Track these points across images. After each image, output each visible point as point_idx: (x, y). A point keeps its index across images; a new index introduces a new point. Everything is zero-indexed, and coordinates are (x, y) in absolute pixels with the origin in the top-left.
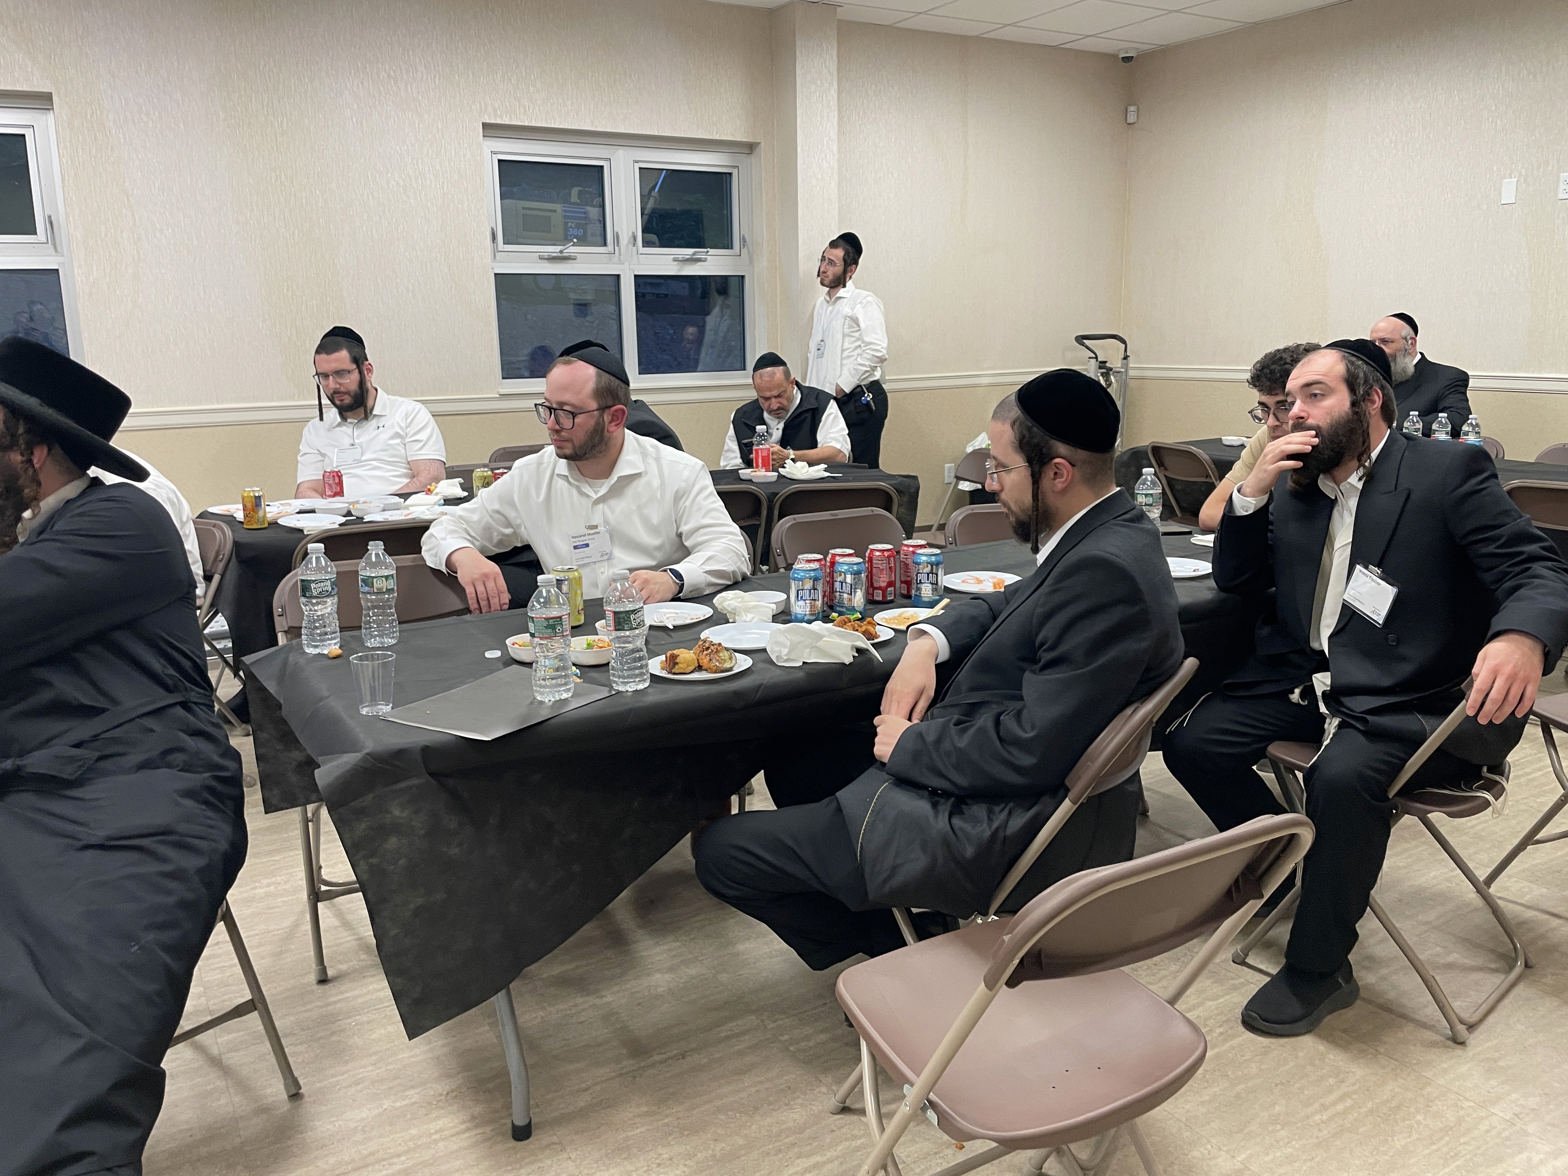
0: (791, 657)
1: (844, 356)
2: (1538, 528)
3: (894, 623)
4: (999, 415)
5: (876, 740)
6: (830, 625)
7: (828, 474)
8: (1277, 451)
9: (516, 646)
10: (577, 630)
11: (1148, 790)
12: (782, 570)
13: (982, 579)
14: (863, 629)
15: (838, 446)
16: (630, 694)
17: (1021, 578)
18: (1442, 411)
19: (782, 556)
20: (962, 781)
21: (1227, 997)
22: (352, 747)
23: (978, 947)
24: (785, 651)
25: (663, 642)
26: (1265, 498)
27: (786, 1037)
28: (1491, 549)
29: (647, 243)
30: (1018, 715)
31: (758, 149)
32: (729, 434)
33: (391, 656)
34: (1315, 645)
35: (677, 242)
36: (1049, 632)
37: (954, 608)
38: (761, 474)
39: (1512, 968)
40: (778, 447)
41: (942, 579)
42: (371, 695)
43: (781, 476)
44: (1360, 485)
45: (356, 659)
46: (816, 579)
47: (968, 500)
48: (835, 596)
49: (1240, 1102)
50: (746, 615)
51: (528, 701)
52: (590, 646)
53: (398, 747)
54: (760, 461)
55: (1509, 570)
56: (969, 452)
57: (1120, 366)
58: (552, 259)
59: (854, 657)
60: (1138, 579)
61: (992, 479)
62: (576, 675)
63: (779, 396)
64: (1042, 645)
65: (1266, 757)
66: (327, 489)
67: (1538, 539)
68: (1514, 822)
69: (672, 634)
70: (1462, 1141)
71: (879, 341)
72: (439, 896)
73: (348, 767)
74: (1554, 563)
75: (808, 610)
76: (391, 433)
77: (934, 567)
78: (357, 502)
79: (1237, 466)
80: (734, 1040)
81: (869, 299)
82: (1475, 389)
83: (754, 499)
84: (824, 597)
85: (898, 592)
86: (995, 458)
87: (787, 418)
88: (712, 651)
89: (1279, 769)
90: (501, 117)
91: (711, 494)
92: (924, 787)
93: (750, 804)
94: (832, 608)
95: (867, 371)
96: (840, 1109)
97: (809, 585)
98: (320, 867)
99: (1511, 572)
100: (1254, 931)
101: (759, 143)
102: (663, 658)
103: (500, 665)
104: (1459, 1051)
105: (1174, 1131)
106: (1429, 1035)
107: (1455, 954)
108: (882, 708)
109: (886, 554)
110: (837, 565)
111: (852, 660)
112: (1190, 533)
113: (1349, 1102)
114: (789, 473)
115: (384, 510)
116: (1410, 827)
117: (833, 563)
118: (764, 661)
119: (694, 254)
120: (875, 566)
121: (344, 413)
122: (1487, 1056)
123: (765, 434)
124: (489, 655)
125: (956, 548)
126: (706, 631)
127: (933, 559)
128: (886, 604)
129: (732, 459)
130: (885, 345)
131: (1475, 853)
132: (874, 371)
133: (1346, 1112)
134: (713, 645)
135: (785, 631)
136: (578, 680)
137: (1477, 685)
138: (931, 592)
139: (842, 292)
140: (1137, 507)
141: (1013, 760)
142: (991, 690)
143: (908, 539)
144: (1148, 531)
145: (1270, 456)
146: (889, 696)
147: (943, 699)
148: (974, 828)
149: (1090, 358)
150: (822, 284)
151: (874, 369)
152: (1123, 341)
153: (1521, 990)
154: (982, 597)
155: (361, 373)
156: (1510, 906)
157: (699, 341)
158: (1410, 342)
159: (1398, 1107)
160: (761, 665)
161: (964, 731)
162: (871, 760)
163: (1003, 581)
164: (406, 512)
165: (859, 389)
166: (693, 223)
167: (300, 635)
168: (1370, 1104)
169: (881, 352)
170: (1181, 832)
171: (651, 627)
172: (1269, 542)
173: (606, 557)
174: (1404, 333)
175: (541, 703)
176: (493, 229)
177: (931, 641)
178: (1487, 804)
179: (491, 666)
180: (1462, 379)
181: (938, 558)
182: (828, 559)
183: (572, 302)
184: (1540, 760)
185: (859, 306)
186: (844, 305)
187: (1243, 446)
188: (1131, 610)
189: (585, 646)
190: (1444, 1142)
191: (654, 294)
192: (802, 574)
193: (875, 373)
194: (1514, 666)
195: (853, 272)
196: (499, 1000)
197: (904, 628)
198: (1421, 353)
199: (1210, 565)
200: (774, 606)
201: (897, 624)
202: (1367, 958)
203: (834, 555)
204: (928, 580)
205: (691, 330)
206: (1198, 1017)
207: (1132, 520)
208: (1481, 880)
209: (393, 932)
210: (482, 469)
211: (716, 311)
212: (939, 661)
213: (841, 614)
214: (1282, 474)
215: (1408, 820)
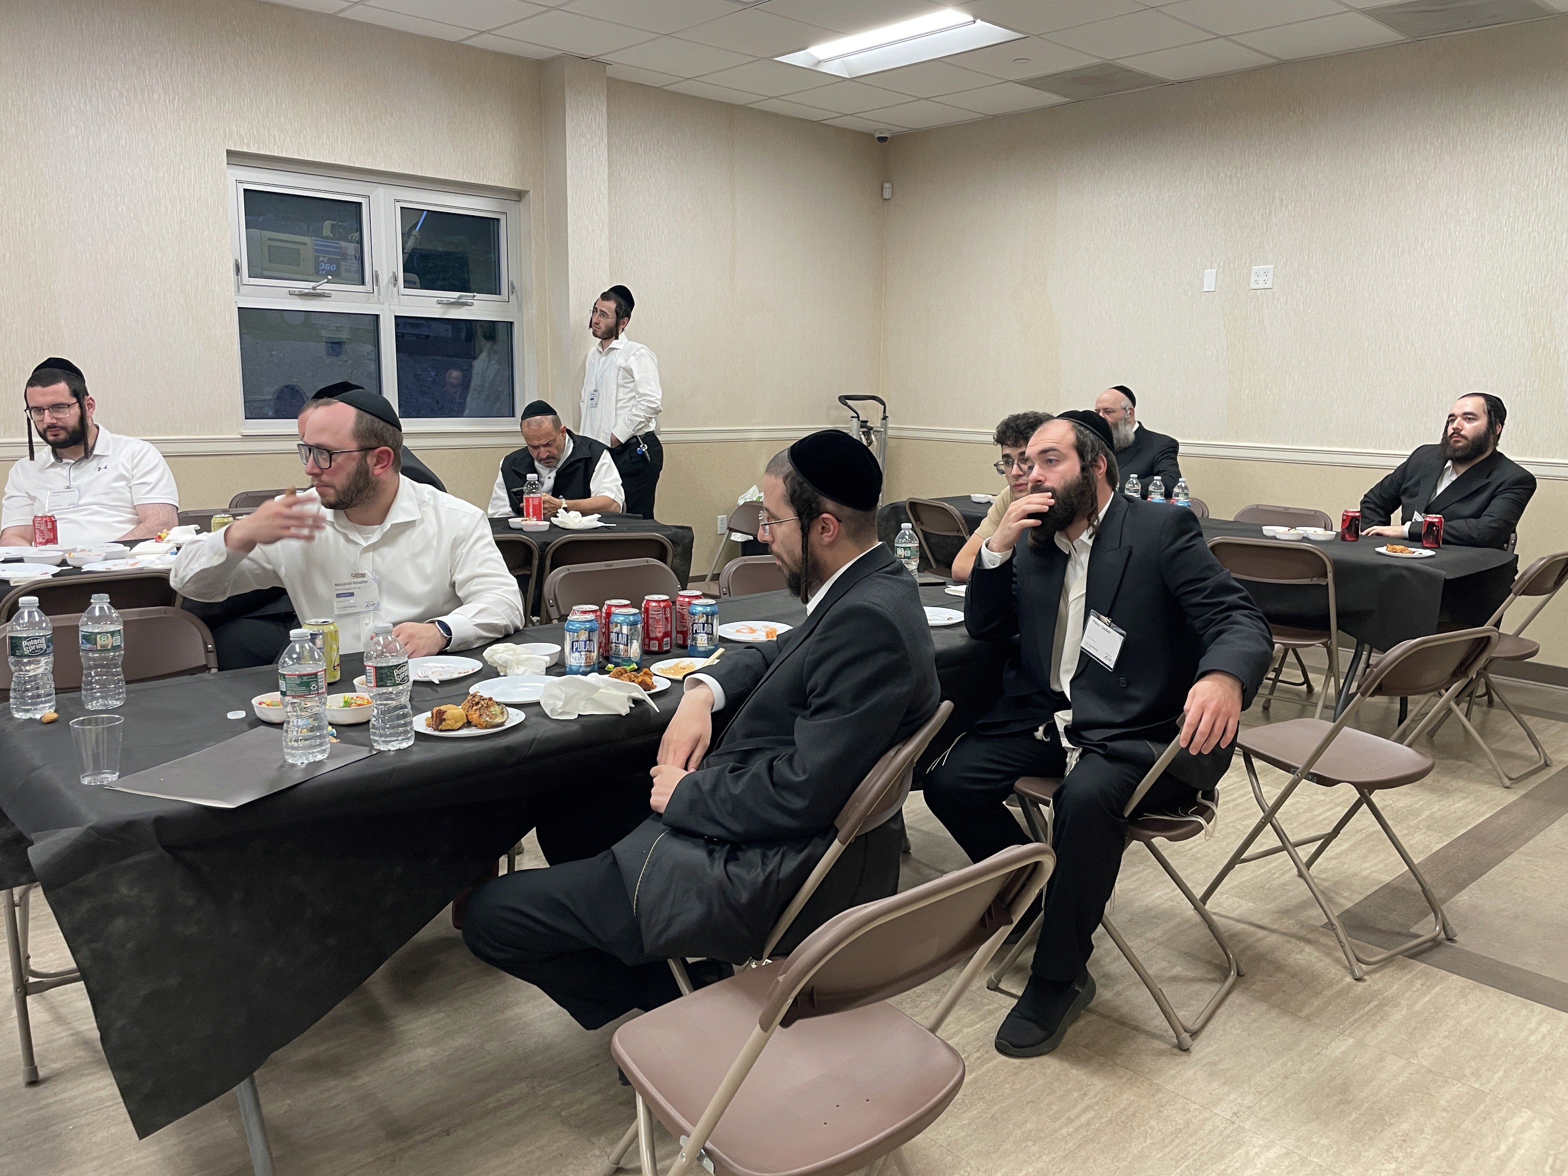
0: (566, 710)
1: (618, 406)
2: (1235, 579)
3: (670, 673)
4: (772, 469)
5: (653, 790)
6: (606, 677)
7: (602, 524)
8: (1020, 510)
9: (263, 705)
10: (333, 686)
11: (911, 828)
12: (555, 622)
13: (755, 628)
14: (640, 680)
15: (612, 496)
16: (392, 753)
17: (792, 628)
18: (1157, 475)
19: (555, 607)
20: (737, 827)
21: (982, 1023)
22: (71, 820)
23: (752, 992)
24: (560, 704)
25: (428, 698)
26: (1010, 552)
27: (558, 1103)
28: (1198, 599)
29: (408, 284)
30: (790, 760)
31: (527, 197)
32: (497, 481)
33: (119, 719)
34: (1055, 687)
35: (439, 283)
36: (818, 679)
37: (728, 657)
38: (531, 524)
39: (1226, 977)
40: (549, 497)
41: (717, 628)
42: (94, 762)
43: (553, 526)
44: (1090, 542)
45: (77, 723)
46: (591, 631)
47: (740, 551)
48: (611, 648)
49: (995, 1123)
50: (518, 668)
51: (280, 763)
52: (347, 704)
53: (130, 818)
54: (531, 510)
55: (1214, 617)
56: (741, 504)
57: (879, 425)
58: (303, 295)
59: (630, 708)
60: (899, 628)
61: (764, 530)
62: (332, 735)
63: (547, 445)
64: (812, 691)
65: (1014, 792)
66: (37, 536)
67: (1236, 590)
68: (1224, 843)
69: (438, 689)
70: (1190, 1142)
71: (654, 393)
72: (173, 981)
73: (68, 842)
74: (1251, 612)
75: (583, 661)
76: (114, 474)
77: (710, 617)
78: (74, 550)
79: (984, 523)
80: (502, 1111)
81: (643, 351)
82: (1184, 455)
83: (525, 548)
84: (600, 648)
85: (674, 642)
86: (767, 509)
87: (559, 466)
88: (482, 706)
89: (1025, 802)
90: (248, 145)
91: (489, 544)
92: (700, 836)
93: (519, 864)
94: (608, 659)
95: (641, 422)
96: (614, 1170)
97: (584, 636)
98: (28, 957)
99: (1215, 619)
100: (1005, 958)
101: (529, 191)
102: (429, 714)
103: (246, 726)
104: (1184, 1057)
105: (937, 1157)
106: (1158, 1044)
107: (1178, 967)
108: (658, 758)
109: (662, 604)
110: (612, 616)
111: (628, 711)
112: (944, 584)
113: (1090, 1114)
114: (561, 522)
115: (106, 559)
116: (1138, 851)
117: (609, 614)
118: (537, 715)
119: (460, 297)
120: (651, 616)
121: (58, 450)
122: (1209, 1060)
123: (537, 482)
124: (231, 716)
125: (731, 599)
126: (476, 685)
127: (709, 609)
128: (662, 654)
129: (502, 507)
130: (660, 397)
131: (1193, 873)
132: (649, 422)
133: (1089, 1123)
134: (483, 700)
135: (560, 683)
136: (335, 741)
137: (1188, 719)
138: (706, 642)
139: (614, 343)
140: (898, 560)
141: (786, 804)
142: (765, 736)
143: (683, 590)
144: (906, 582)
145: (1014, 514)
146: (666, 746)
147: (718, 747)
148: (748, 872)
149: (852, 417)
150: (595, 335)
151: (649, 420)
152: (882, 403)
153: (1235, 998)
154: (756, 646)
155: (82, 407)
156: (1224, 920)
157: (465, 384)
158: (1129, 412)
159: (1134, 1115)
160: (534, 719)
161: (739, 777)
162: (647, 811)
163: (775, 631)
164: (131, 561)
165: (635, 440)
166: (457, 265)
167: (7, 699)
168: (1109, 1114)
169: (656, 403)
170: (940, 868)
171: (415, 683)
172: (1014, 593)
173: (372, 608)
174: (1123, 404)
175: (293, 766)
176: (236, 261)
177: (708, 691)
178: (1201, 828)
179: (236, 727)
180: (1172, 447)
181: (713, 608)
182: (604, 610)
183: (324, 340)
184: (1244, 786)
185: (632, 357)
186: (617, 356)
187: (989, 504)
188: (895, 657)
189: (342, 704)
190: (1175, 1144)
191: (414, 335)
192: (577, 625)
193: (650, 424)
194: (1219, 702)
195: (625, 324)
196: (241, 1090)
197: (680, 677)
198: (1139, 423)
199: (962, 614)
200: (548, 658)
201: (673, 674)
202: (1103, 976)
203: (610, 606)
204: (704, 630)
205: (455, 374)
206: (957, 1044)
207: (892, 573)
208: (1198, 898)
209: (119, 1024)
210: (223, 515)
211: (484, 355)
212: (714, 710)
213: (617, 665)
214: (1024, 530)
215: (1135, 845)
